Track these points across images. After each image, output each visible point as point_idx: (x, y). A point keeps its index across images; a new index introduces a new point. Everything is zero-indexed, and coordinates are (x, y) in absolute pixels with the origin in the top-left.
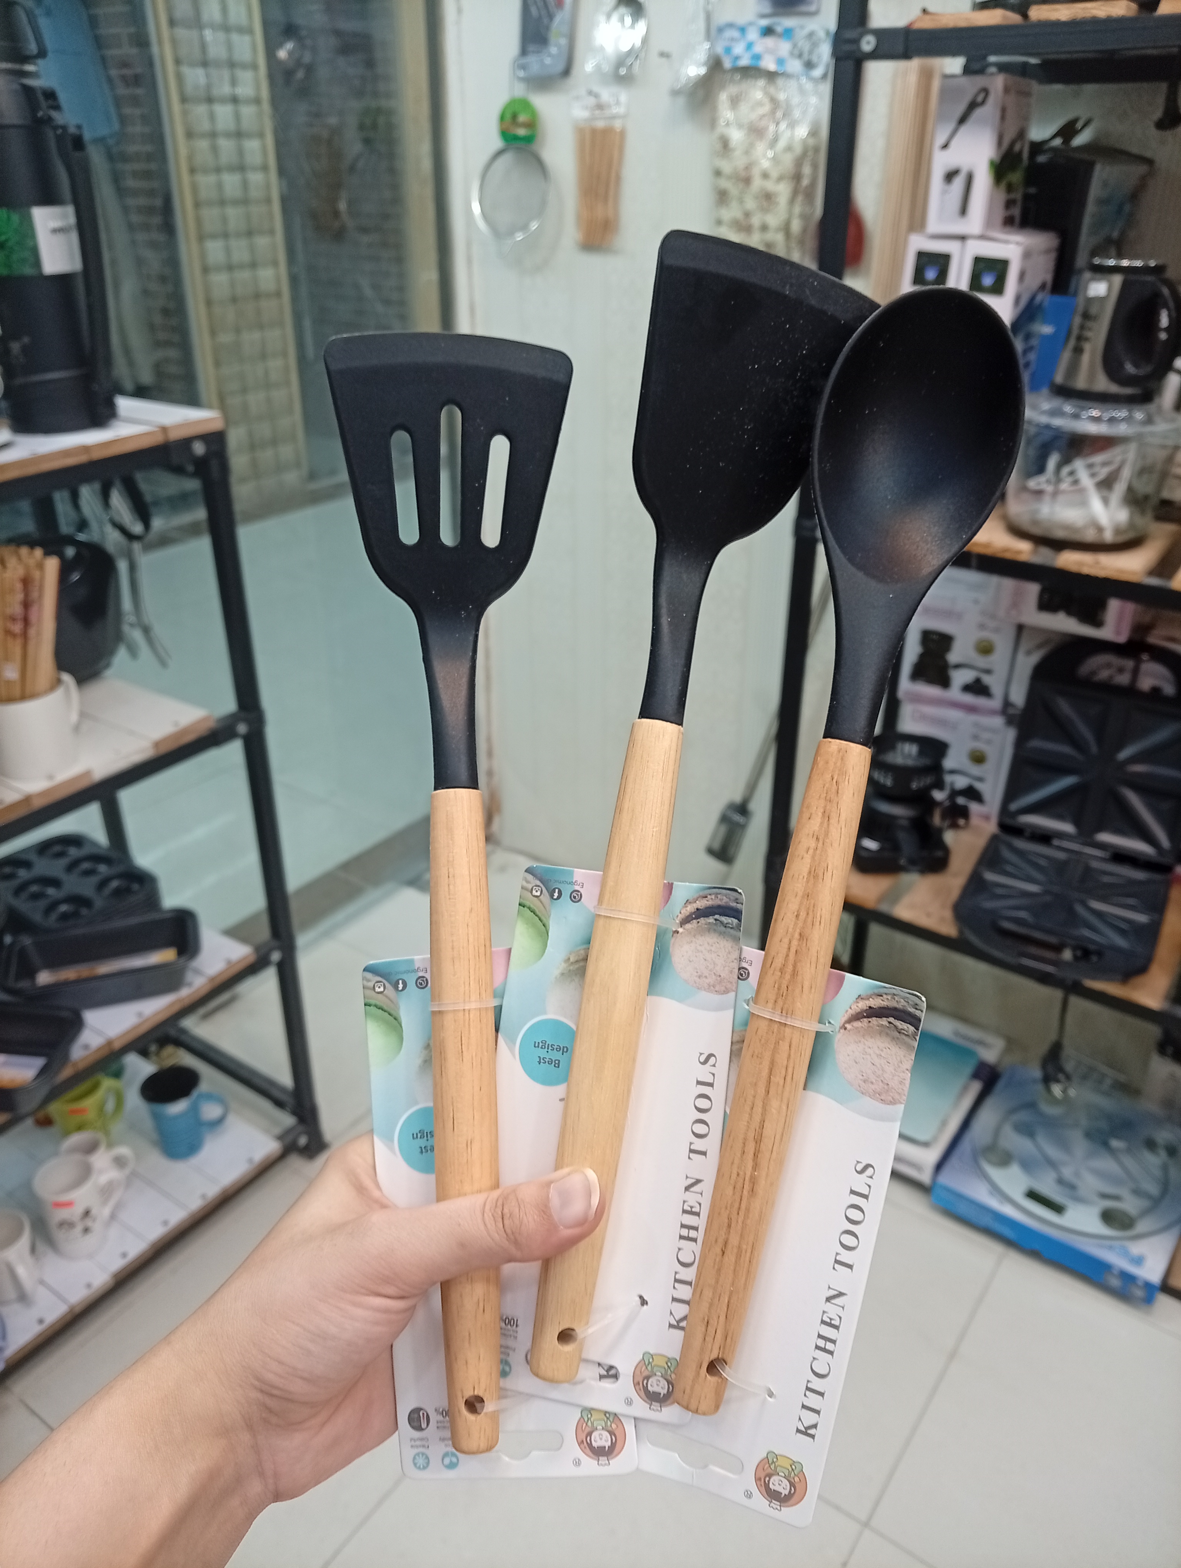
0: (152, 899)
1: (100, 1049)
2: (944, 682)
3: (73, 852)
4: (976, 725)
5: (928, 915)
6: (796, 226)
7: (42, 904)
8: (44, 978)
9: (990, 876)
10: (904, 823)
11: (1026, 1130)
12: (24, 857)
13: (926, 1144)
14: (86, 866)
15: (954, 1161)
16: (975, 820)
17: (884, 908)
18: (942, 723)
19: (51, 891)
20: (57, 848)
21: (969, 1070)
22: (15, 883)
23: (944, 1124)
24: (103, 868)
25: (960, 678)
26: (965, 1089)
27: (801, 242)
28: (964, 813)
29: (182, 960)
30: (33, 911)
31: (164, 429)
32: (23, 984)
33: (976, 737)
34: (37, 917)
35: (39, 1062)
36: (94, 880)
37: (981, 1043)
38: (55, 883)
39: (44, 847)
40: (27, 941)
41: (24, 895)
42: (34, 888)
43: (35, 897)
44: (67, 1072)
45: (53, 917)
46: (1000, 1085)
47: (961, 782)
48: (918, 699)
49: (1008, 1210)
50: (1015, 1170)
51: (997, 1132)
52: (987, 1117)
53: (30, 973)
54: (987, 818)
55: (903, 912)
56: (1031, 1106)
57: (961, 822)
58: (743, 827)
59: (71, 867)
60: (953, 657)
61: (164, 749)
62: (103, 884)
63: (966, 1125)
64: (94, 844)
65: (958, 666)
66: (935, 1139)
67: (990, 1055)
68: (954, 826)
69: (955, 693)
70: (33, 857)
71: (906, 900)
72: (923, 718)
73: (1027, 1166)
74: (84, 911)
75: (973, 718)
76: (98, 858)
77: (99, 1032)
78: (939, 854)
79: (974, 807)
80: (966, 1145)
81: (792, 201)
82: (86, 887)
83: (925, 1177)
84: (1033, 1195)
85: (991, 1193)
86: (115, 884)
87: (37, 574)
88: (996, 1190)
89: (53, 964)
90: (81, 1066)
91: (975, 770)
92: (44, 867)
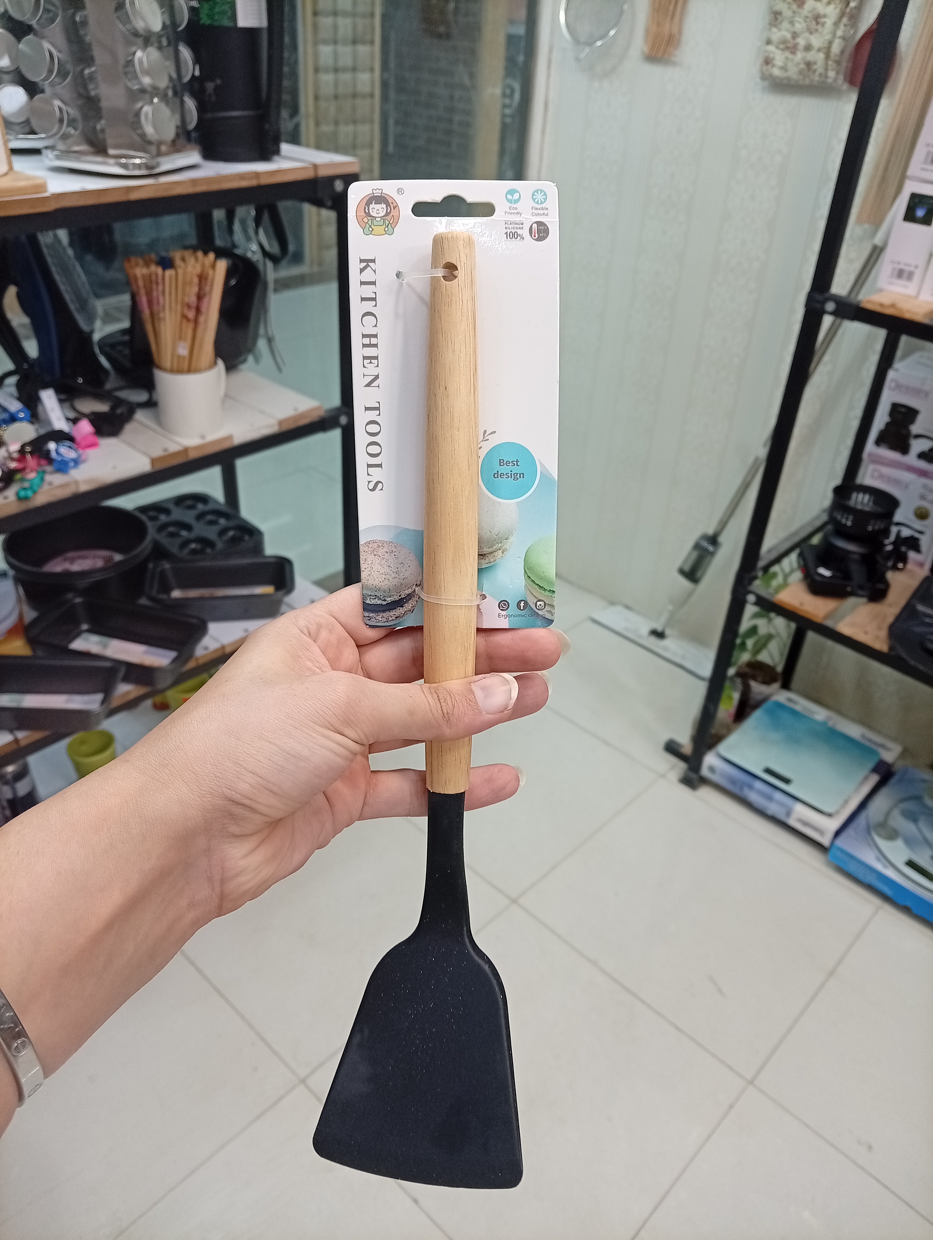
0: (258, 548)
1: (216, 651)
2: (904, 449)
3: (201, 507)
4: (925, 486)
5: (866, 633)
6: (836, 48)
7: (178, 541)
8: (176, 594)
9: (920, 608)
10: (856, 557)
11: (912, 817)
12: (166, 505)
13: (830, 815)
14: (210, 517)
15: (850, 831)
16: (910, 566)
17: (829, 623)
18: (897, 482)
19: (184, 533)
20: (189, 502)
21: (871, 765)
22: (159, 523)
23: (846, 802)
24: (222, 521)
25: (918, 446)
26: (866, 778)
27: (838, 63)
28: (904, 559)
29: (280, 593)
30: (172, 546)
31: (315, 167)
32: (164, 597)
33: (923, 497)
34: (174, 550)
35: (173, 654)
36: (215, 529)
37: (882, 746)
38: (188, 527)
39: (181, 500)
40: (167, 566)
41: (164, 534)
42: (171, 529)
43: (172, 535)
44: (191, 665)
45: (186, 551)
46: (893, 781)
47: (906, 533)
48: (877, 460)
49: (890, 873)
50: (899, 843)
51: (888, 814)
52: (880, 803)
53: (167, 589)
54: (921, 565)
55: (845, 628)
56: (918, 798)
57: (900, 565)
58: (712, 554)
59: (200, 517)
60: (915, 428)
61: (286, 427)
62: (223, 532)
63: (863, 805)
64: (216, 502)
65: (918, 436)
66: (837, 812)
67: (889, 757)
68: (895, 568)
69: (911, 459)
70: (171, 506)
71: (848, 619)
72: (881, 476)
73: (909, 842)
74: (209, 551)
75: (923, 481)
76: (219, 513)
77: (216, 640)
78: (881, 586)
79: (912, 555)
80: (862, 820)
81: (836, 24)
82: (211, 533)
83: (826, 841)
84: (911, 864)
85: (878, 859)
86: (231, 533)
87: (211, 272)
88: (882, 856)
89: (183, 586)
90: (201, 661)
91: (918, 525)
92: (178, 514)
